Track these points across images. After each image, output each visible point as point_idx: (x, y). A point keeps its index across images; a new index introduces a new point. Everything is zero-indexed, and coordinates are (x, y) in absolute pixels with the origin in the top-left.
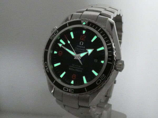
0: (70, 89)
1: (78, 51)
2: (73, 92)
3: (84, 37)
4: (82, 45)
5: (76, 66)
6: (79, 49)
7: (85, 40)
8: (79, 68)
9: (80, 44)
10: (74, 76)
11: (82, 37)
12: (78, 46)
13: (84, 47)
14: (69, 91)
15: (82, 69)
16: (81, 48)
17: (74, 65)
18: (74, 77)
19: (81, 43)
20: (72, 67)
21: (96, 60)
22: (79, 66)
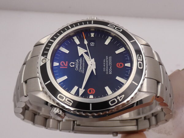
0: (139, 60)
1: (83, 67)
2: (141, 55)
3: (63, 64)
4: (74, 63)
5: (104, 66)
6: (81, 67)
7: (67, 62)
8: (107, 61)
9: (74, 66)
10: (118, 65)
11: (63, 65)
12: (77, 69)
13: (77, 60)
14: (141, 60)
15: (107, 57)
16: (79, 64)
17: (104, 69)
18: (121, 65)
19: (72, 64)
20: (107, 70)
21: (92, 44)
22: (104, 61)
